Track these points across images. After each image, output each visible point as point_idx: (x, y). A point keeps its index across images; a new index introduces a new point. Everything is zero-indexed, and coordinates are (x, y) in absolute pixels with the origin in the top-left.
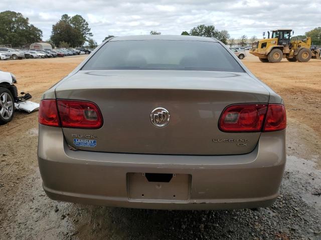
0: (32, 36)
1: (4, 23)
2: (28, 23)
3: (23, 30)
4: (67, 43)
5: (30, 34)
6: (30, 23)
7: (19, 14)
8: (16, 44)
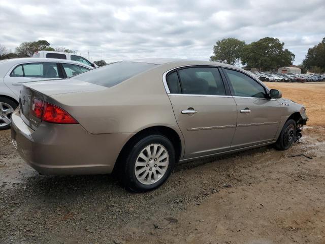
0: (283, 61)
1: (260, 48)
2: (282, 48)
3: (276, 54)
4: (319, 68)
5: (282, 58)
6: (285, 48)
7: (277, 39)
8: (266, 67)
